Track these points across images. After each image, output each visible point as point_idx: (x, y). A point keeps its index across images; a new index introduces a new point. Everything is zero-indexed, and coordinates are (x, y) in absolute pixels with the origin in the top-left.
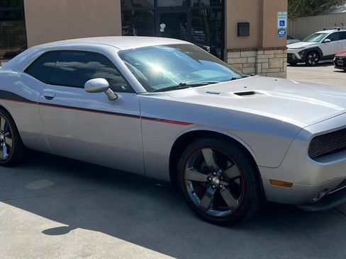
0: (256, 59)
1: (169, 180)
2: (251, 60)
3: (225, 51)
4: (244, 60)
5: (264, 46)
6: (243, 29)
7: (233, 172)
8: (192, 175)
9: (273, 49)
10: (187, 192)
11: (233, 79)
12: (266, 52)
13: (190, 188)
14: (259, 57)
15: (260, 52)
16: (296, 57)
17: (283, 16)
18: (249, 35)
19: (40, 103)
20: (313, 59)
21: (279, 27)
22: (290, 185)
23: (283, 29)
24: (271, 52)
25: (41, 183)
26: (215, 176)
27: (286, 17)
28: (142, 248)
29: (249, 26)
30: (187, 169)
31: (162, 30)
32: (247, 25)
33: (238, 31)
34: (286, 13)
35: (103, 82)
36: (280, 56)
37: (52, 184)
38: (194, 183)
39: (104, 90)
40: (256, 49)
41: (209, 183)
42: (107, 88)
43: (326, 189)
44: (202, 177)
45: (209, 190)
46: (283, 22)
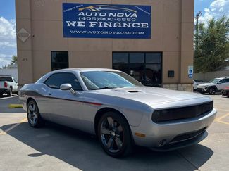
1: (95, 134)
3: (162, 84)
5: (182, 82)
7: (120, 129)
8: (104, 131)
10: (101, 140)
12: (182, 85)
13: (103, 137)
14: (179, 86)
16: (204, 90)
17: (191, 68)
18: (174, 77)
19: (46, 97)
21: (189, 73)
22: (144, 136)
23: (191, 74)
24: (185, 85)
26: (113, 131)
27: (193, 69)
28: (69, 165)
30: (102, 128)
32: (173, 72)
33: (169, 74)
34: (193, 67)
35: (69, 85)
38: (105, 135)
40: (177, 84)
41: (111, 135)
42: (70, 88)
43: (165, 140)
44: (108, 132)
45: (111, 139)
46: (191, 71)
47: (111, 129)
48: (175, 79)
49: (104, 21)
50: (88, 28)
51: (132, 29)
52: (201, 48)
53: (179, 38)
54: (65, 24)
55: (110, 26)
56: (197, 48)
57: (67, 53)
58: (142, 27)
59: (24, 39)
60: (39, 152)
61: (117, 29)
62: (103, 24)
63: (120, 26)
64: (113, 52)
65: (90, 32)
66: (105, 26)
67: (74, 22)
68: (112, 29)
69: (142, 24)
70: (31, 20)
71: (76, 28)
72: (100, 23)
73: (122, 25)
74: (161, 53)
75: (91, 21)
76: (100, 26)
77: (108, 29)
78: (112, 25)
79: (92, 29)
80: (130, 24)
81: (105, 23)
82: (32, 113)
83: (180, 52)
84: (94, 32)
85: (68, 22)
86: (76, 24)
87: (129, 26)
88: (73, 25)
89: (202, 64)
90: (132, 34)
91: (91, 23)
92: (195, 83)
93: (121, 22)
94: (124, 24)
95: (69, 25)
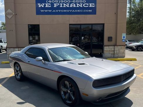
0: (114, 49)
1: (57, 90)
2: (113, 49)
3: (104, 46)
4: (110, 49)
5: (117, 45)
6: (110, 39)
9: (120, 46)
11: (83, 58)
12: (118, 47)
13: (62, 93)
14: (115, 48)
15: (116, 47)
16: (134, 48)
17: (124, 35)
18: (112, 41)
19: (27, 63)
20: (140, 49)
21: (123, 38)
22: (88, 95)
23: (124, 39)
24: (120, 47)
25: (25, 87)
26: (69, 90)
27: (125, 35)
29: (112, 38)
30: (61, 87)
31: (82, 39)
32: (111, 38)
33: (108, 39)
34: (125, 34)
35: (41, 58)
36: (123, 48)
37: (29, 88)
38: (63, 91)
39: (41, 60)
40: (114, 46)
41: (67, 92)
42: (42, 60)
43: (101, 98)
44: (65, 90)
45: (67, 94)
46: (124, 37)
47: (67, 88)
48: (113, 42)
49: (64, 3)
50: (52, 8)
51: (83, 8)
52: (133, 17)
53: (116, 14)
54: (37, 6)
55: (68, 6)
56: (130, 17)
57: (38, 25)
58: (90, 6)
59: (10, 17)
60: (23, 101)
61: (73, 8)
62: (63, 5)
63: (75, 6)
64: (70, 24)
65: (54, 11)
66: (64, 6)
67: (43, 4)
68: (69, 8)
69: (90, 4)
70: (14, 3)
71: (45, 8)
72: (61, 4)
73: (76, 5)
74: (103, 24)
75: (55, 3)
76: (61, 6)
77: (66, 8)
78: (69, 5)
79: (56, 9)
80: (81, 4)
81: (64, 4)
82: (17, 71)
83: (117, 23)
84: (57, 11)
85: (39, 4)
86: (45, 5)
87: (81, 6)
88: (43, 6)
89: (134, 28)
90: (83, 11)
91: (55, 4)
92: (128, 42)
93: (76, 3)
94: (78, 4)
95: (40, 6)
